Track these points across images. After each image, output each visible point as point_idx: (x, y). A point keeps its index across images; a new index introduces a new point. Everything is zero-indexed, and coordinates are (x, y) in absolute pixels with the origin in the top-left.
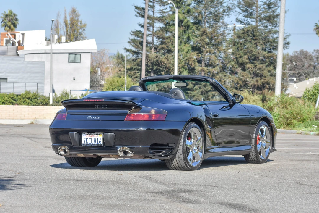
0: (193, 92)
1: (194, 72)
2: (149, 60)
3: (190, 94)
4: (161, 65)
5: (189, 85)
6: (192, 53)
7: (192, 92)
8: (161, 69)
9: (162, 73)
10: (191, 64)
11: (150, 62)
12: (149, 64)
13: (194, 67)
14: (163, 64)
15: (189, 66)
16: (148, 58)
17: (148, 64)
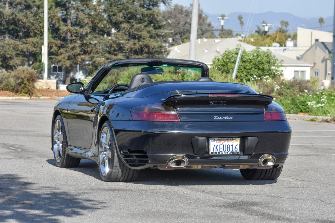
0: (59, 57)
1: (59, 33)
2: (3, 18)
3: (54, 60)
4: (18, 25)
5: (53, 48)
6: (56, 10)
7: (56, 57)
8: (18, 29)
9: (19, 34)
10: (55, 23)
11: (4, 20)
12: (4, 22)
13: (58, 27)
14: (20, 22)
15: (51, 25)
16: (2, 16)
17: (2, 22)
